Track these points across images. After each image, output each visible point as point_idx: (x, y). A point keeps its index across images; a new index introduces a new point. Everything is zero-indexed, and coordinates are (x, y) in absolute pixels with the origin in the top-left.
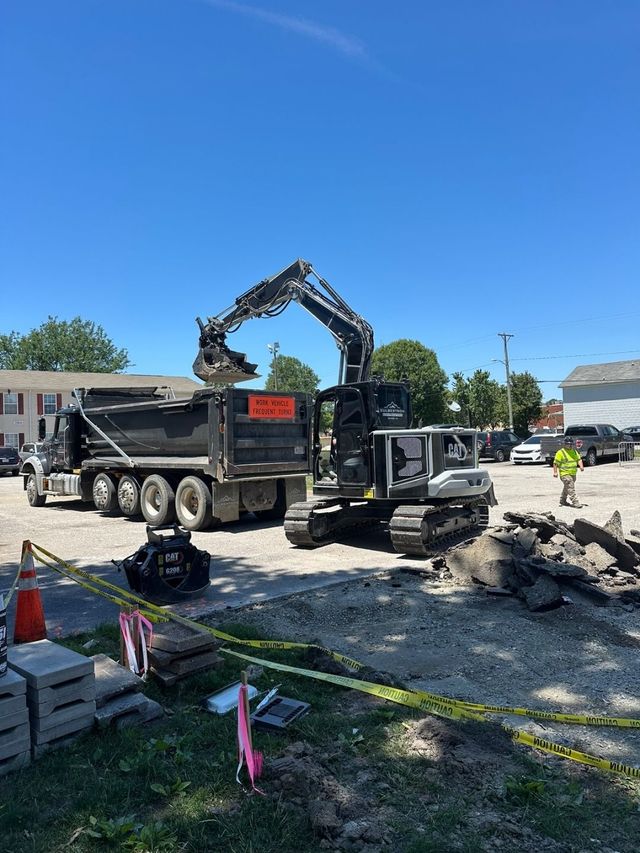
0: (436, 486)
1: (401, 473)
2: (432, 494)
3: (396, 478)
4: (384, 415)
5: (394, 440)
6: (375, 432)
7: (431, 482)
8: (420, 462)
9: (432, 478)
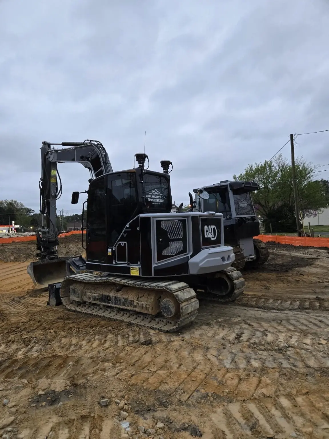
0: (197, 264)
1: (165, 253)
2: (193, 271)
3: (160, 257)
4: (149, 200)
5: (158, 223)
6: (142, 215)
7: (191, 261)
8: (181, 242)
9: (192, 256)
